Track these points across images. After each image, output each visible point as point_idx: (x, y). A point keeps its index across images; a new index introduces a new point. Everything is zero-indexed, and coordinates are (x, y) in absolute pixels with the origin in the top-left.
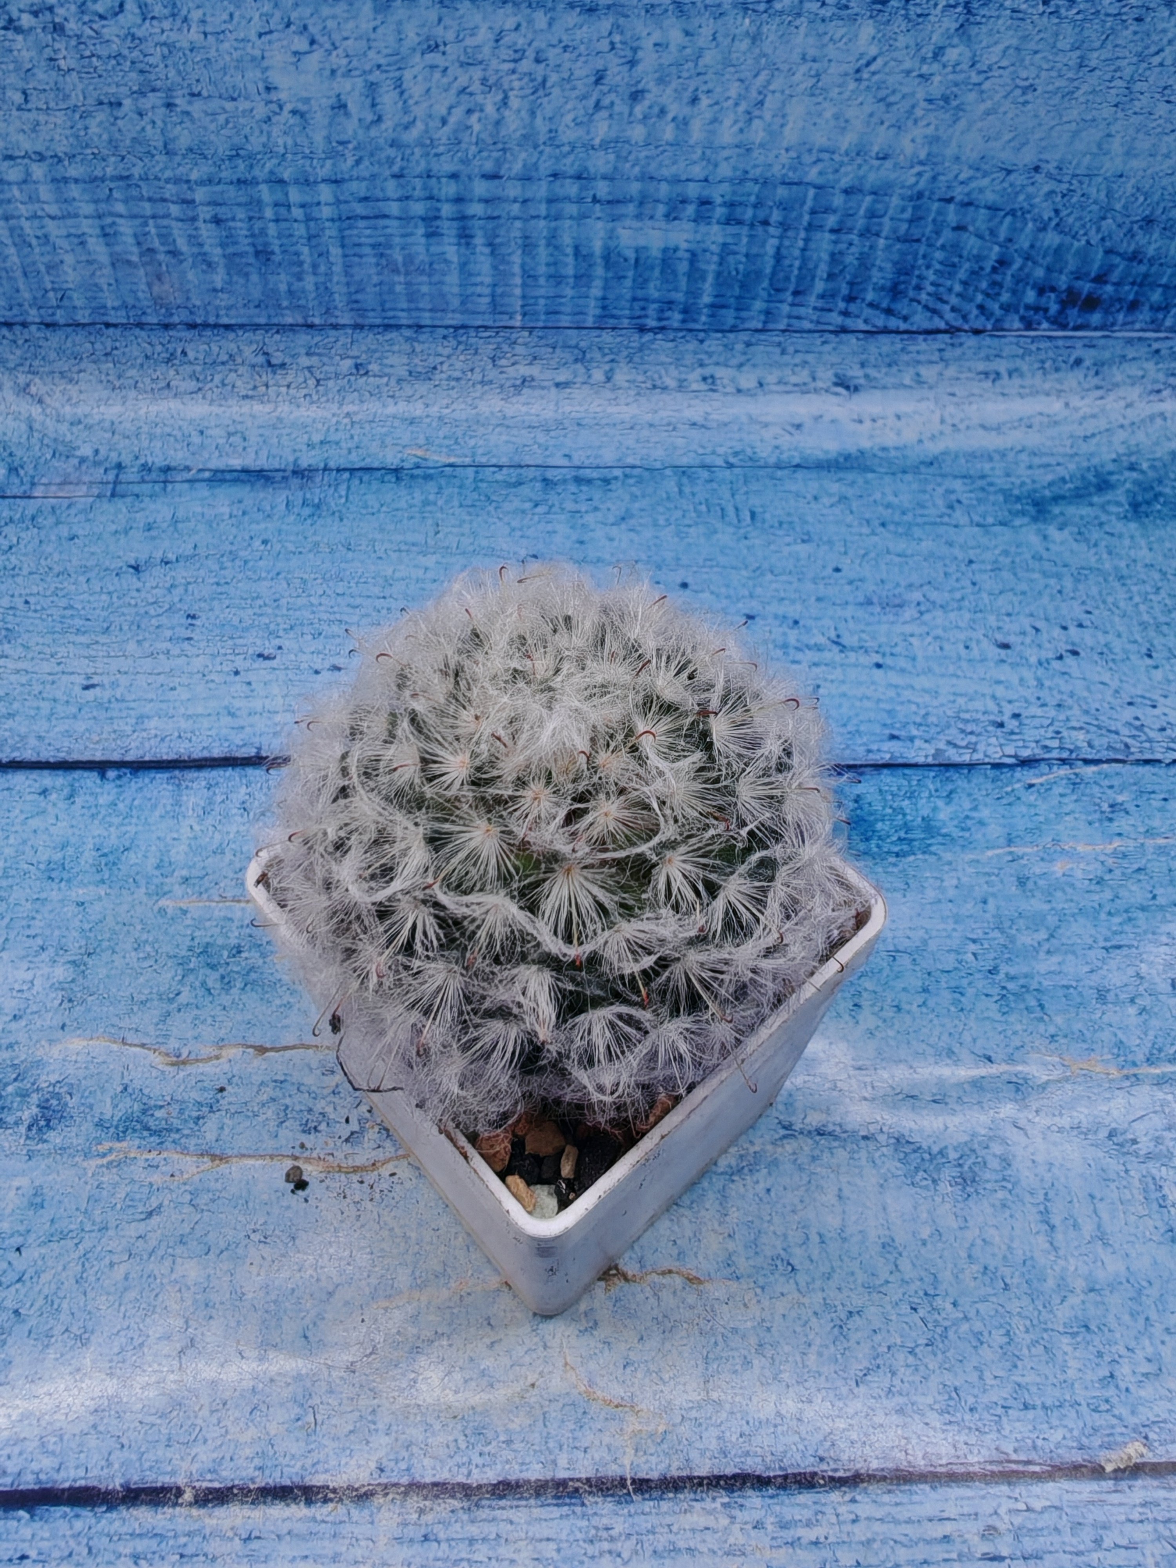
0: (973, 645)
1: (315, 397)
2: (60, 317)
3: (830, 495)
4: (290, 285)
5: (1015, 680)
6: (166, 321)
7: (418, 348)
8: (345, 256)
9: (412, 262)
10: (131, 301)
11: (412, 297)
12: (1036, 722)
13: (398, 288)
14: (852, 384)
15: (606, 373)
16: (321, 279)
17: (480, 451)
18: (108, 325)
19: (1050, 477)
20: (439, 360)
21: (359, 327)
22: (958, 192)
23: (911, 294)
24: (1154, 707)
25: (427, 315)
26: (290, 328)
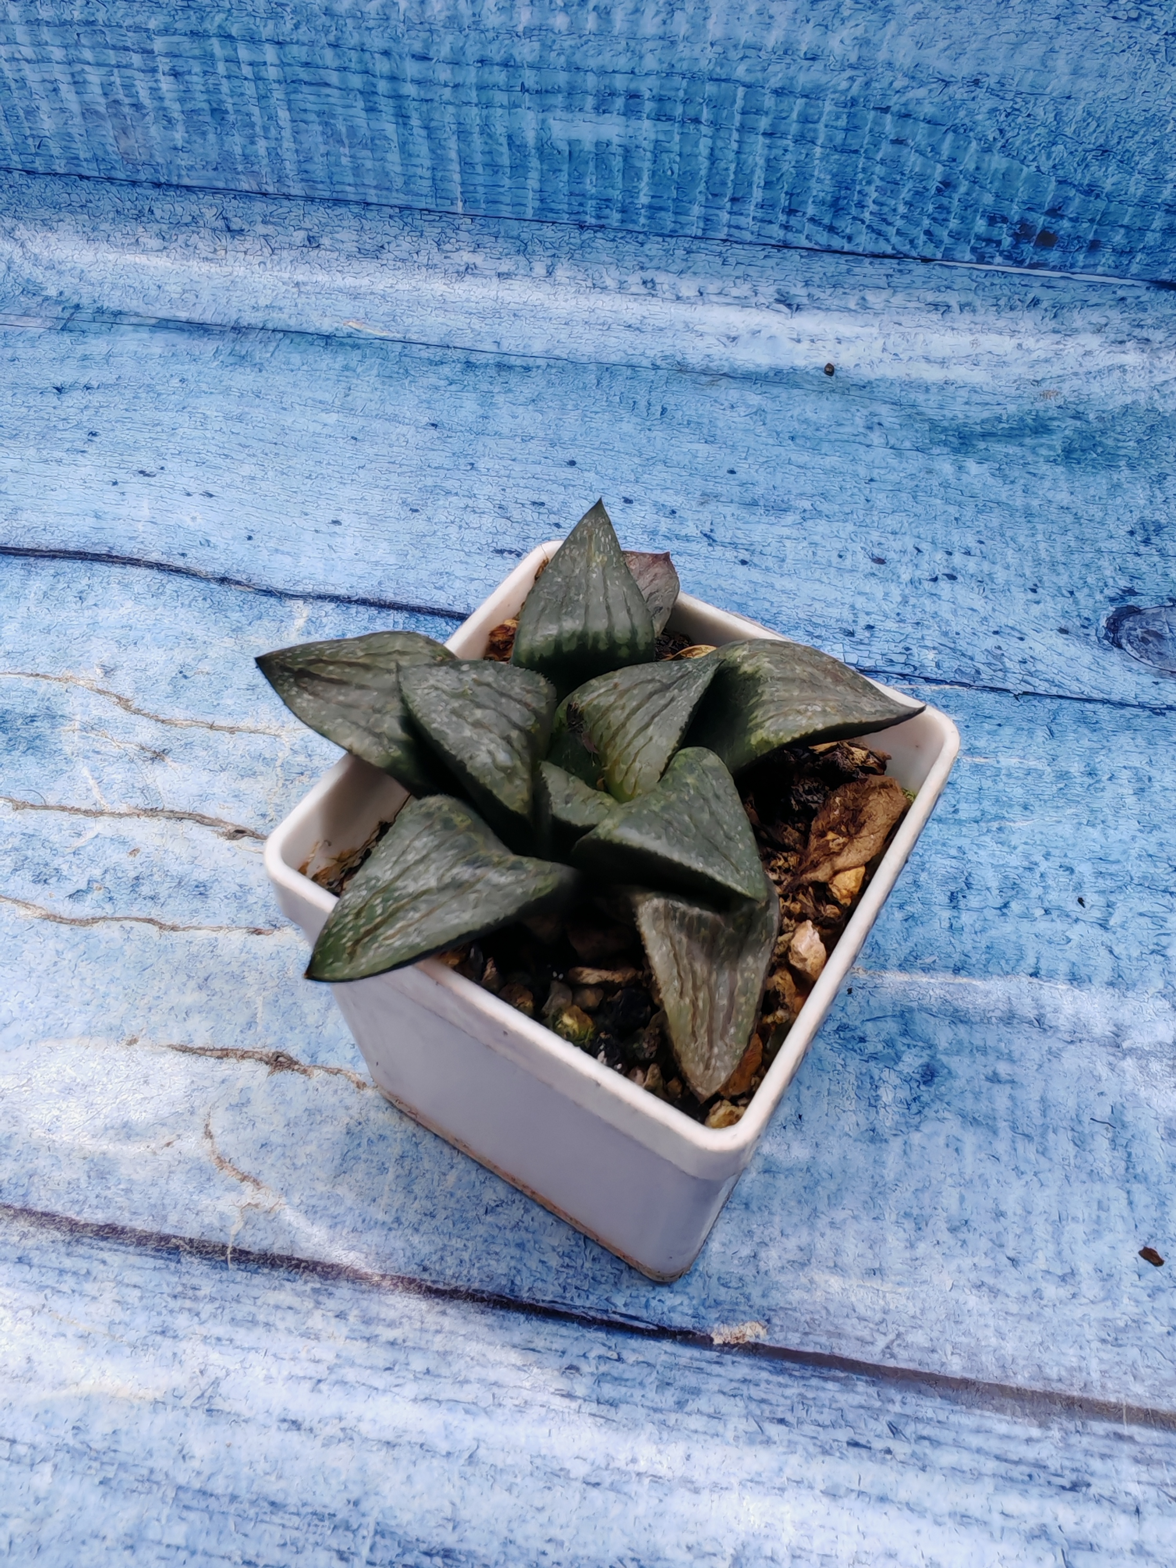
0: (849, 556)
1: (269, 266)
2: (39, 164)
3: (748, 406)
4: (244, 147)
5: (880, 595)
6: (135, 177)
7: (367, 225)
8: (293, 121)
9: (355, 134)
10: (100, 154)
11: (357, 170)
12: (889, 636)
13: (345, 161)
14: (795, 302)
15: (548, 267)
16: (273, 144)
17: (414, 329)
18: (82, 177)
19: (986, 415)
20: (387, 239)
21: (309, 199)
22: (895, 102)
23: (854, 211)
24: (1022, 639)
25: (373, 192)
26: (246, 195)
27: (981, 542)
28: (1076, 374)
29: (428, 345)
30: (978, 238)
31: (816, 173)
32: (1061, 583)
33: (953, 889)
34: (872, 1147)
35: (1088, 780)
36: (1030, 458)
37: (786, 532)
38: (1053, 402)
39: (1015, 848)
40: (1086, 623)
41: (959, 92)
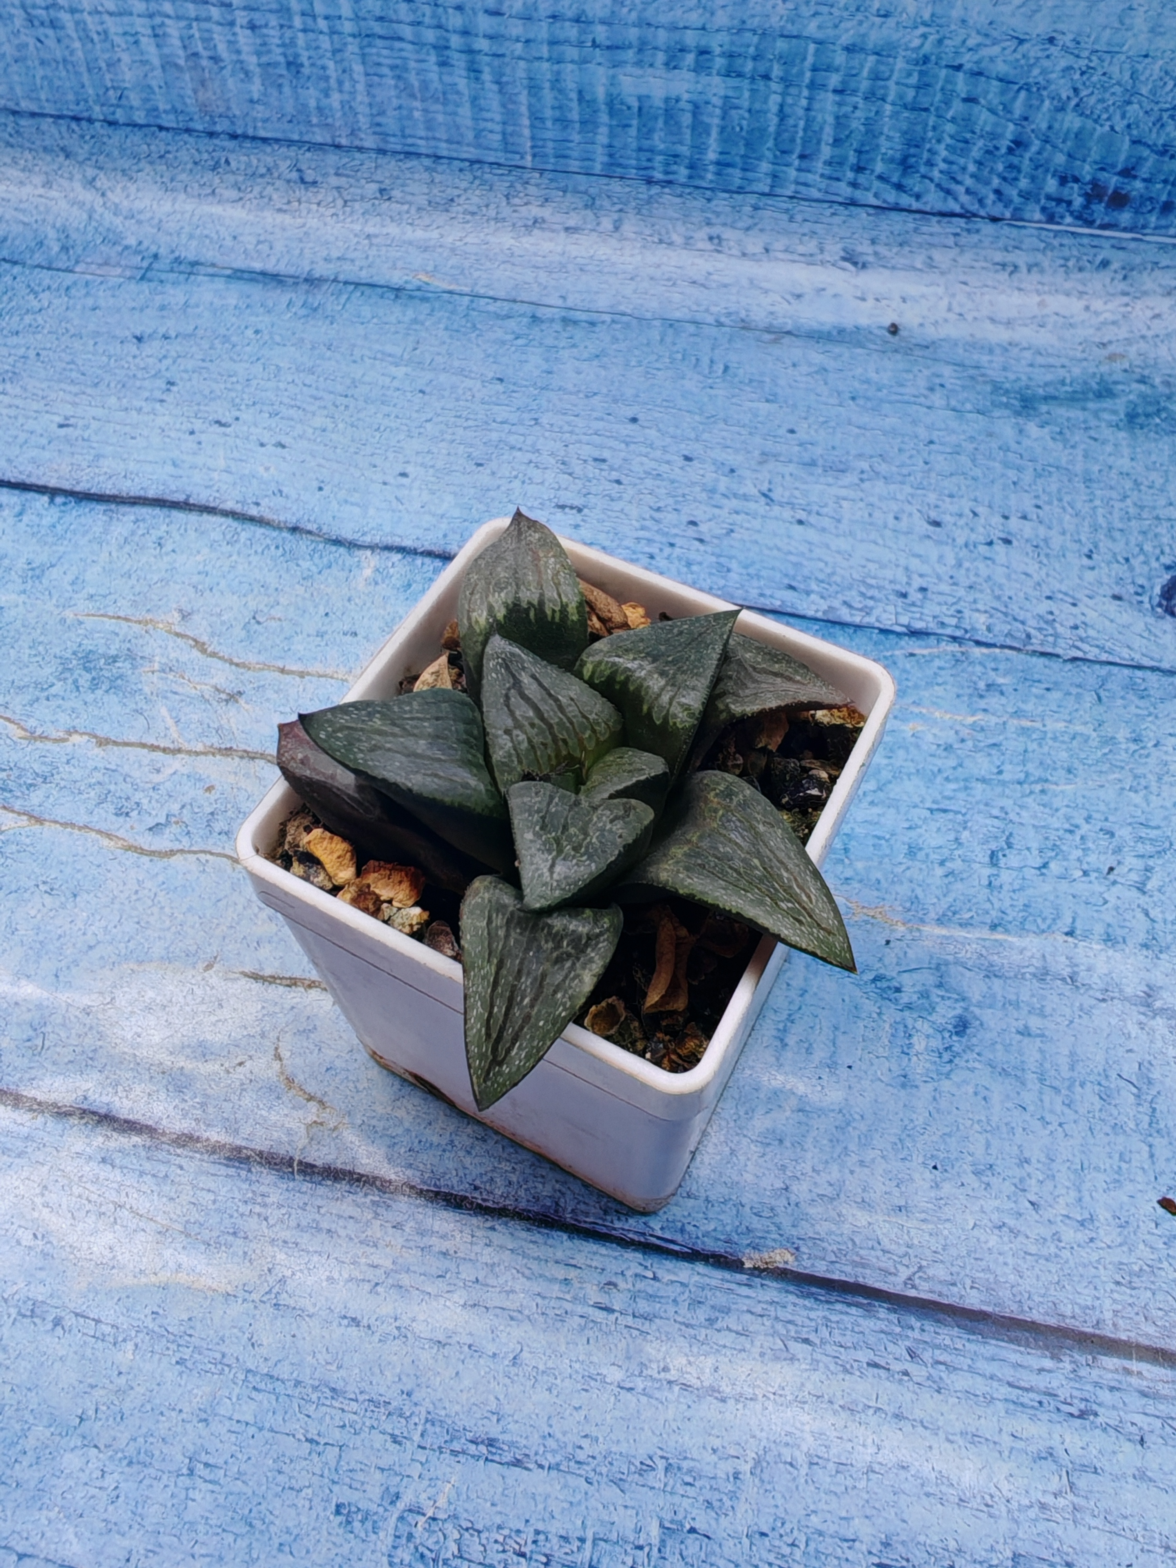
0: (904, 518)
1: (341, 217)
2: (120, 115)
3: (810, 364)
4: (318, 100)
5: (934, 556)
6: (211, 129)
7: (438, 178)
8: (367, 74)
9: (427, 88)
10: (179, 107)
11: (430, 125)
12: (941, 599)
13: (417, 114)
14: (861, 260)
15: (615, 222)
16: (346, 97)
17: (482, 282)
18: (161, 128)
19: (1049, 377)
20: (456, 192)
21: (382, 152)
22: (967, 60)
23: (923, 169)
24: (1074, 605)
25: (444, 145)
26: (320, 147)
27: (1038, 507)
28: (1143, 337)
29: (495, 299)
30: (1049, 198)
31: (886, 130)
32: (1117, 550)
33: (994, 848)
34: (903, 1093)
35: (1133, 747)
36: (1093, 423)
37: (844, 492)
38: (1118, 366)
39: (1057, 810)
40: (1140, 590)
41: (1033, 50)
